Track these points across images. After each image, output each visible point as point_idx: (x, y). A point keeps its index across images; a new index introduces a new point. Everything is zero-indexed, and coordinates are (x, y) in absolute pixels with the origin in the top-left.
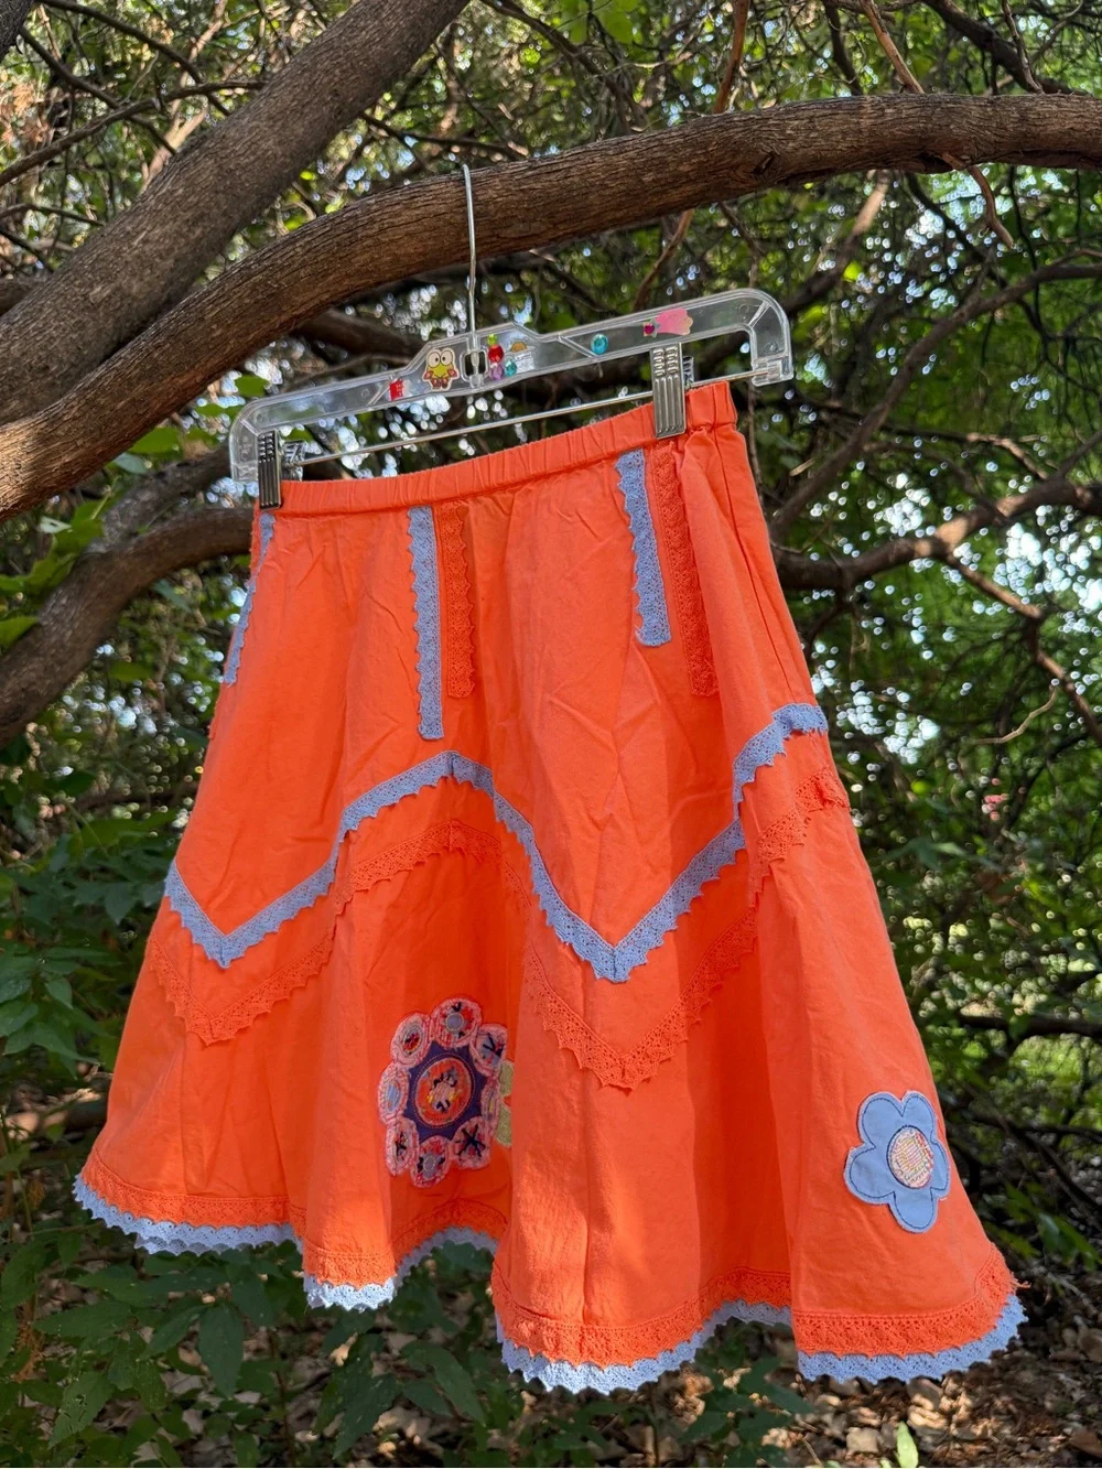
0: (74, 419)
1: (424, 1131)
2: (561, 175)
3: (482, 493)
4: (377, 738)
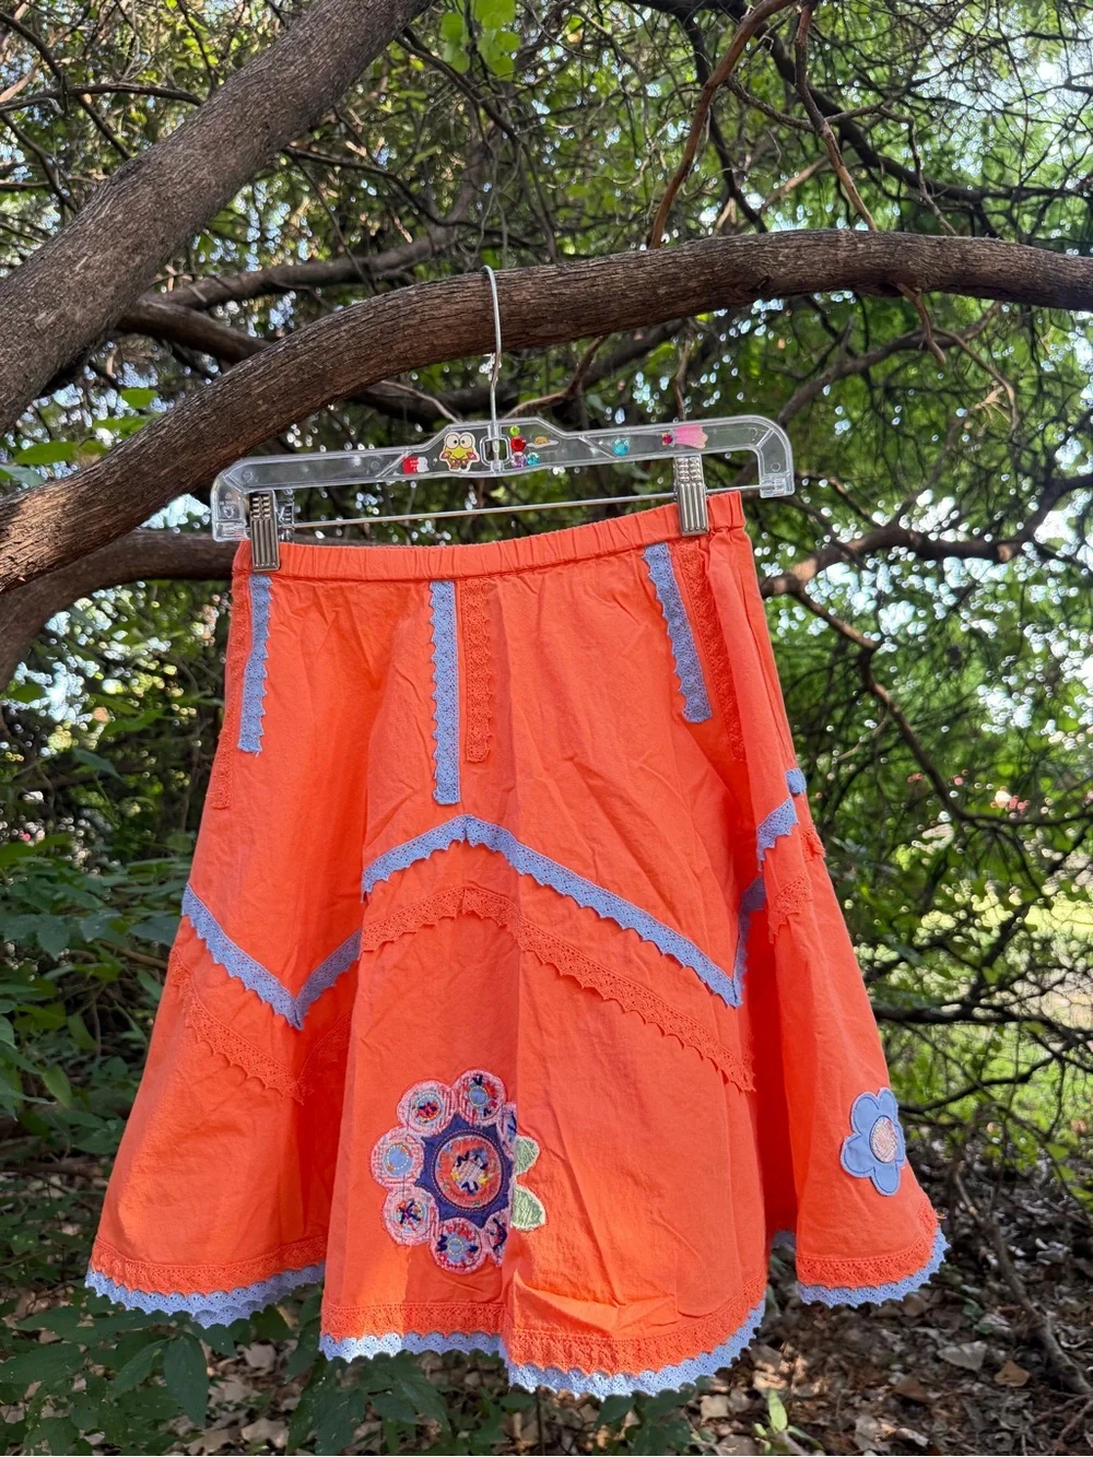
0: (117, 483)
1: (445, 1209)
2: (587, 283)
3: (509, 573)
4: (394, 804)
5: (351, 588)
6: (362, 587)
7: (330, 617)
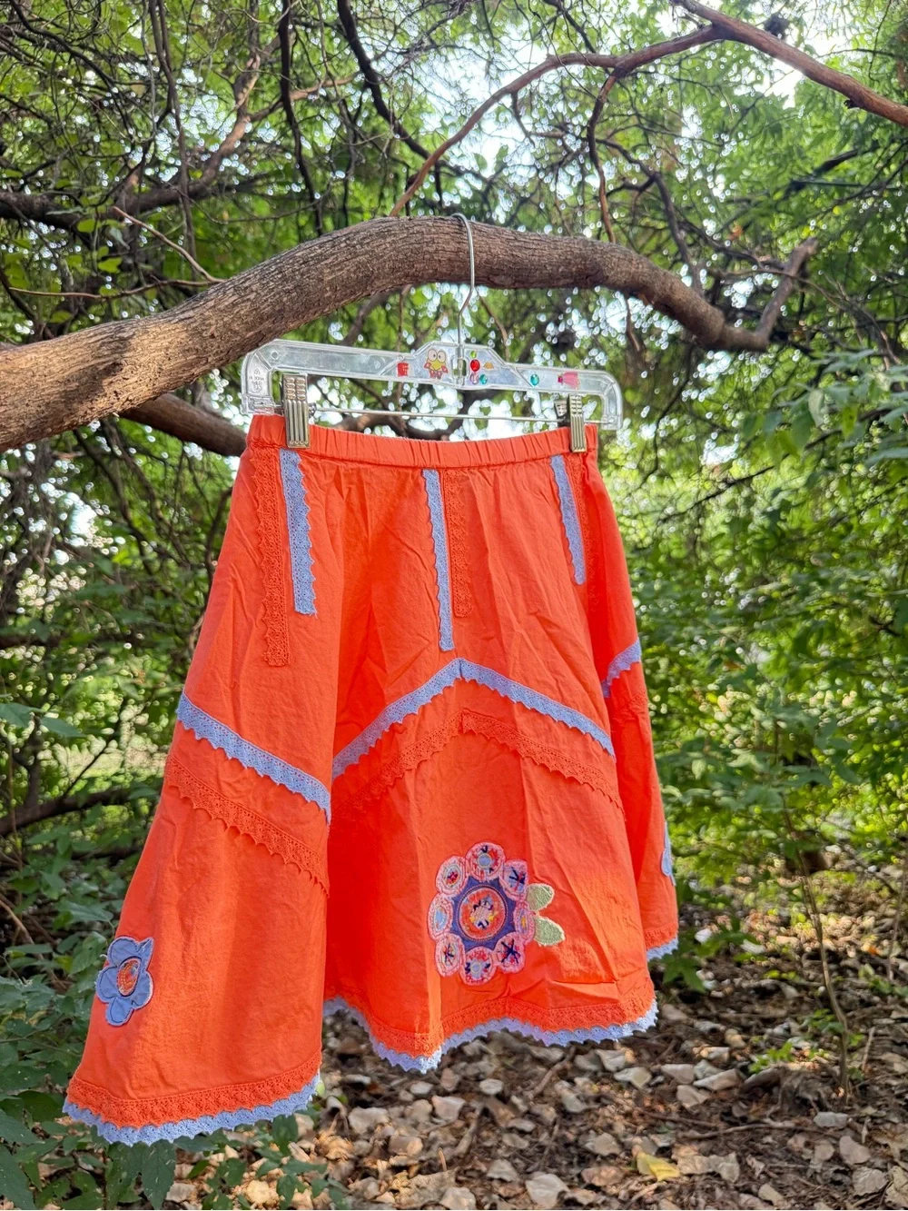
1: (468, 944)
4: (414, 653)
5: (366, 470)
6: (374, 469)
7: (345, 492)
